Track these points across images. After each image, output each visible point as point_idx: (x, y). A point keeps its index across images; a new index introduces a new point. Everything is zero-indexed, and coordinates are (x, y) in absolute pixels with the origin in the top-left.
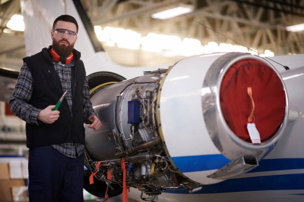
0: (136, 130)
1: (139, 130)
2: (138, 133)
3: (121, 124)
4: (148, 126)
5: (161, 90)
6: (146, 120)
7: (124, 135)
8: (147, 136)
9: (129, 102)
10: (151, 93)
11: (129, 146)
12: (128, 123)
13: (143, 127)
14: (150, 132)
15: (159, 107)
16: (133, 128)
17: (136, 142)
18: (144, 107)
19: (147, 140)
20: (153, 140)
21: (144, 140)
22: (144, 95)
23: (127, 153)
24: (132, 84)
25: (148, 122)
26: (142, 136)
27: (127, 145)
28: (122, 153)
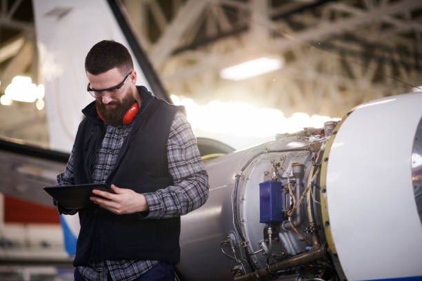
0: (275, 235)
1: (281, 235)
2: (279, 240)
3: (245, 224)
4: (298, 227)
5: (327, 159)
6: (294, 217)
7: (250, 245)
8: (295, 245)
9: (261, 185)
10: (303, 167)
11: (260, 265)
12: (261, 222)
13: (288, 229)
14: (301, 237)
15: (325, 191)
16: (270, 231)
17: (275, 256)
18: (291, 193)
19: (294, 253)
20: (307, 251)
21: (289, 252)
22: (288, 172)
23: (258, 276)
24: (262, 153)
25: (299, 220)
26: (286, 245)
27: (256, 262)
28: (246, 276)
